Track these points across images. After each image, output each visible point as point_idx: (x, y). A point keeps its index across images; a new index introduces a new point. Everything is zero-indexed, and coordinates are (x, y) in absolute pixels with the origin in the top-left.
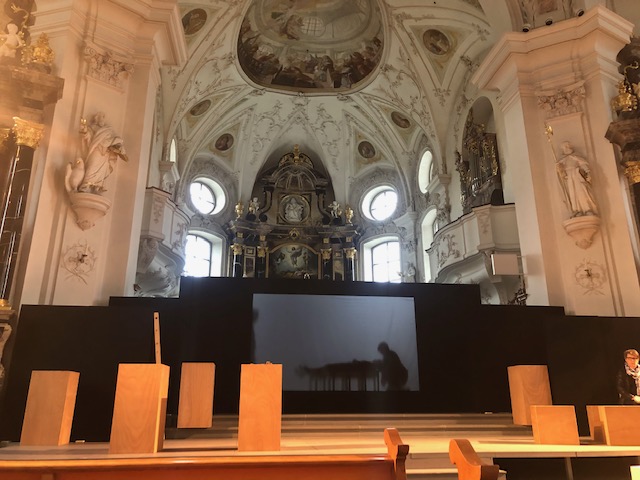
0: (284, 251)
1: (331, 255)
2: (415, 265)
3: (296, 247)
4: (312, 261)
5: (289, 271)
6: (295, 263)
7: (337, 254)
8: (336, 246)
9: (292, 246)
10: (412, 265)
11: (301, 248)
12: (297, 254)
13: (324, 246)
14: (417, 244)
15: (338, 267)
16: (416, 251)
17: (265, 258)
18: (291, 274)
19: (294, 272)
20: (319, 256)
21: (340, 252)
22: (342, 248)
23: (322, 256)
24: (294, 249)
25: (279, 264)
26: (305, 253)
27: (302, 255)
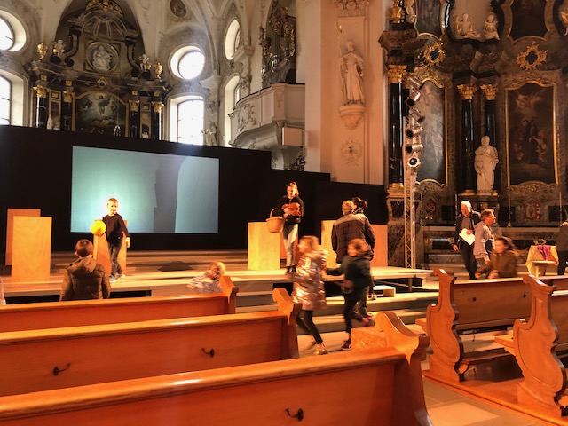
0: (91, 99)
1: (139, 108)
2: (216, 124)
3: (104, 95)
4: (120, 111)
5: (97, 119)
7: (145, 107)
8: (144, 99)
11: (109, 97)
12: (105, 103)
13: (132, 97)
14: (219, 105)
15: (145, 119)
16: (218, 112)
17: (71, 104)
18: (99, 122)
19: (101, 121)
20: (127, 107)
21: (148, 105)
22: (150, 101)
23: (130, 107)
24: (101, 97)
25: (86, 111)
26: (113, 103)
27: (110, 105)
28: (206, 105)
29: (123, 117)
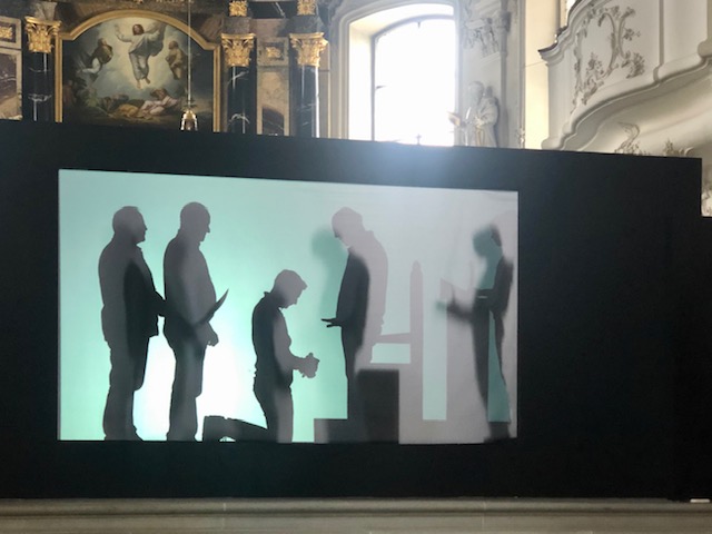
0: (109, 37)
1: (253, 55)
2: (498, 92)
3: (146, 23)
4: (196, 69)
5: (125, 100)
6: (144, 73)
7: (271, 52)
8: (268, 25)
9: (133, 21)
10: (490, 90)
11: (161, 28)
12: (150, 48)
13: (230, 24)
14: (507, 28)
15: (272, 92)
16: (505, 51)
17: (51, 57)
18: (133, 109)
19: (139, 103)
20: (217, 55)
21: (278, 46)
22: (284, 33)
23: (223, 54)
24: (139, 30)
25: (94, 76)
26: (174, 46)
27: (165, 52)
28: (462, 31)
29: (203, 86)
